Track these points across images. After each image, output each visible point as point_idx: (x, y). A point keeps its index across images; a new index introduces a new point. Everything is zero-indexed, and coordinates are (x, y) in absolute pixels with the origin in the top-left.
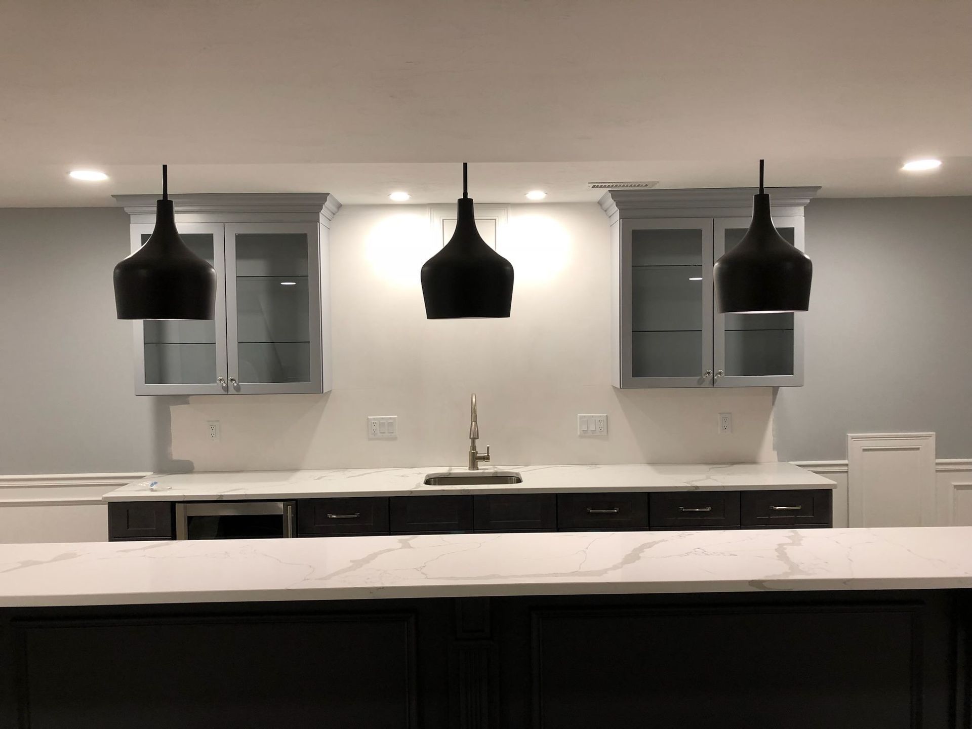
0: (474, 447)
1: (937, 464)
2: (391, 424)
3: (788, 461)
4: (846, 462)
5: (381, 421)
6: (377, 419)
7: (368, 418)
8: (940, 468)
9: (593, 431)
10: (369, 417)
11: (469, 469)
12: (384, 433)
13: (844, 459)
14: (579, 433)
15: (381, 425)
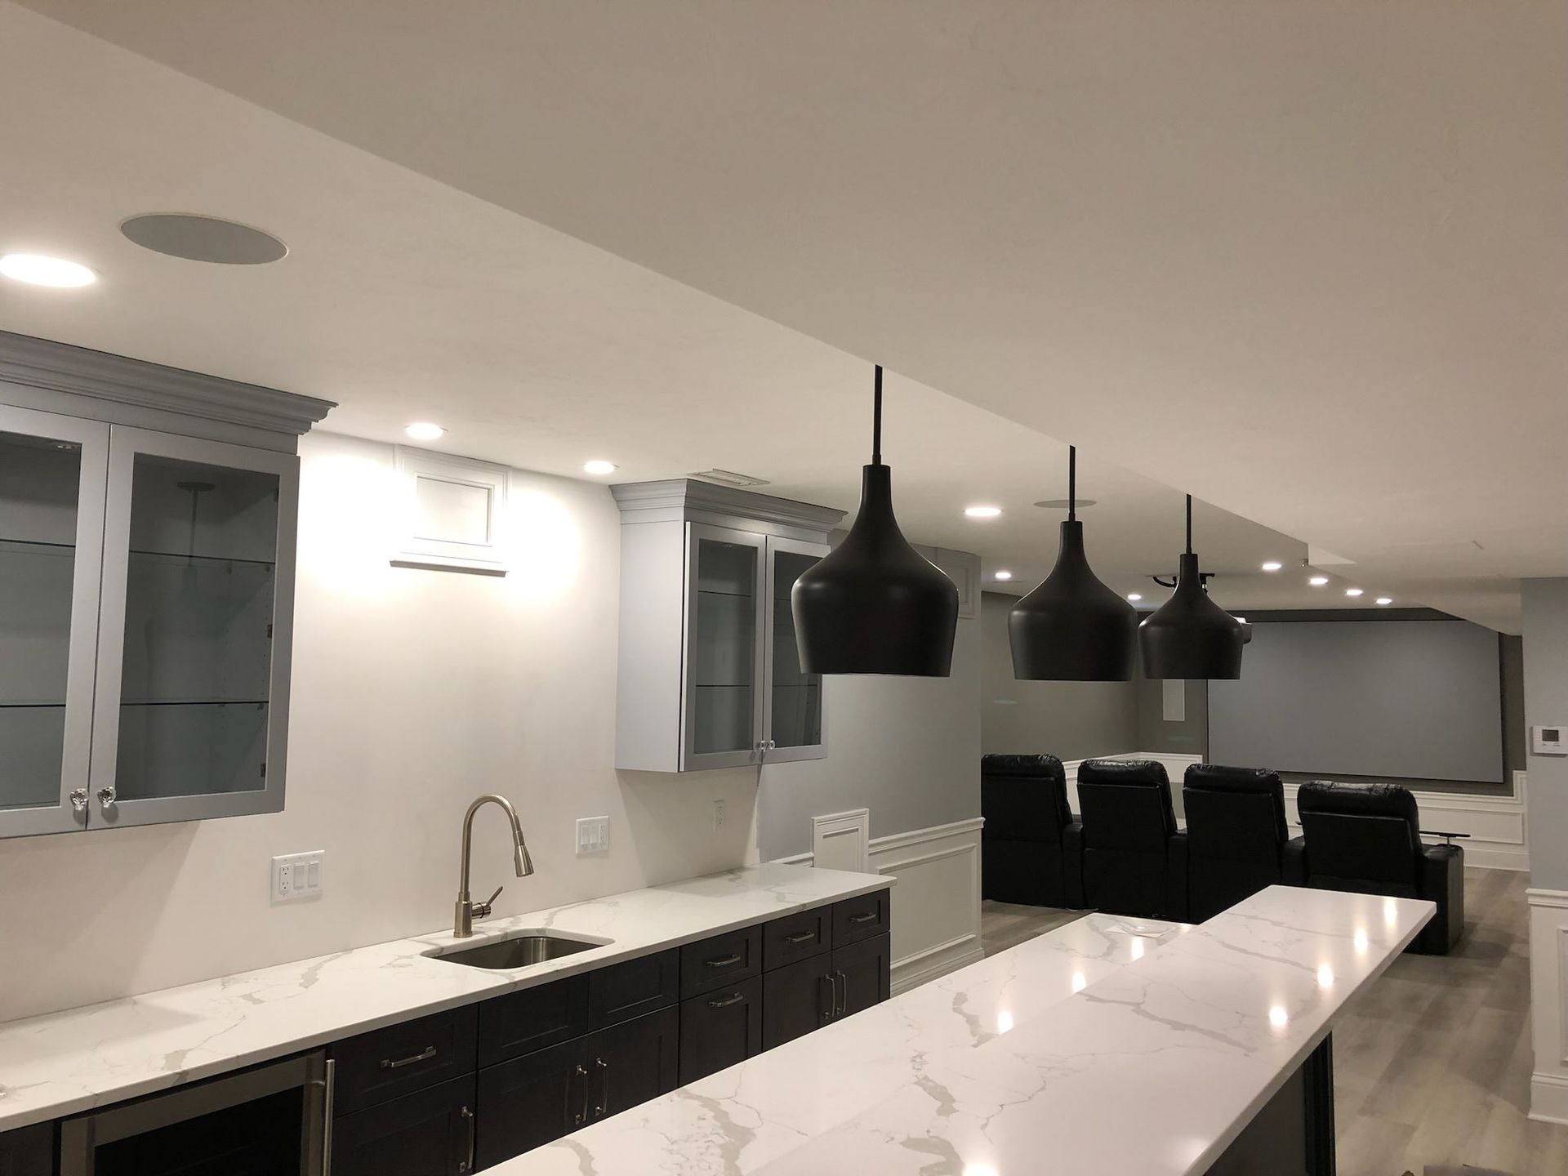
0: (466, 895)
1: (871, 846)
2: (314, 869)
3: (768, 861)
4: (810, 854)
5: (297, 864)
6: (291, 860)
7: (273, 860)
8: (873, 850)
9: (594, 845)
10: (274, 858)
11: (456, 935)
12: (302, 887)
13: (808, 851)
14: (577, 852)
15: (297, 871)
